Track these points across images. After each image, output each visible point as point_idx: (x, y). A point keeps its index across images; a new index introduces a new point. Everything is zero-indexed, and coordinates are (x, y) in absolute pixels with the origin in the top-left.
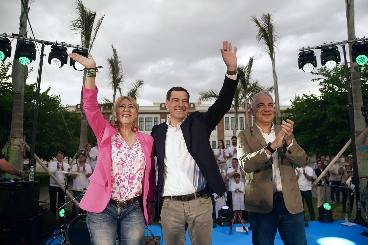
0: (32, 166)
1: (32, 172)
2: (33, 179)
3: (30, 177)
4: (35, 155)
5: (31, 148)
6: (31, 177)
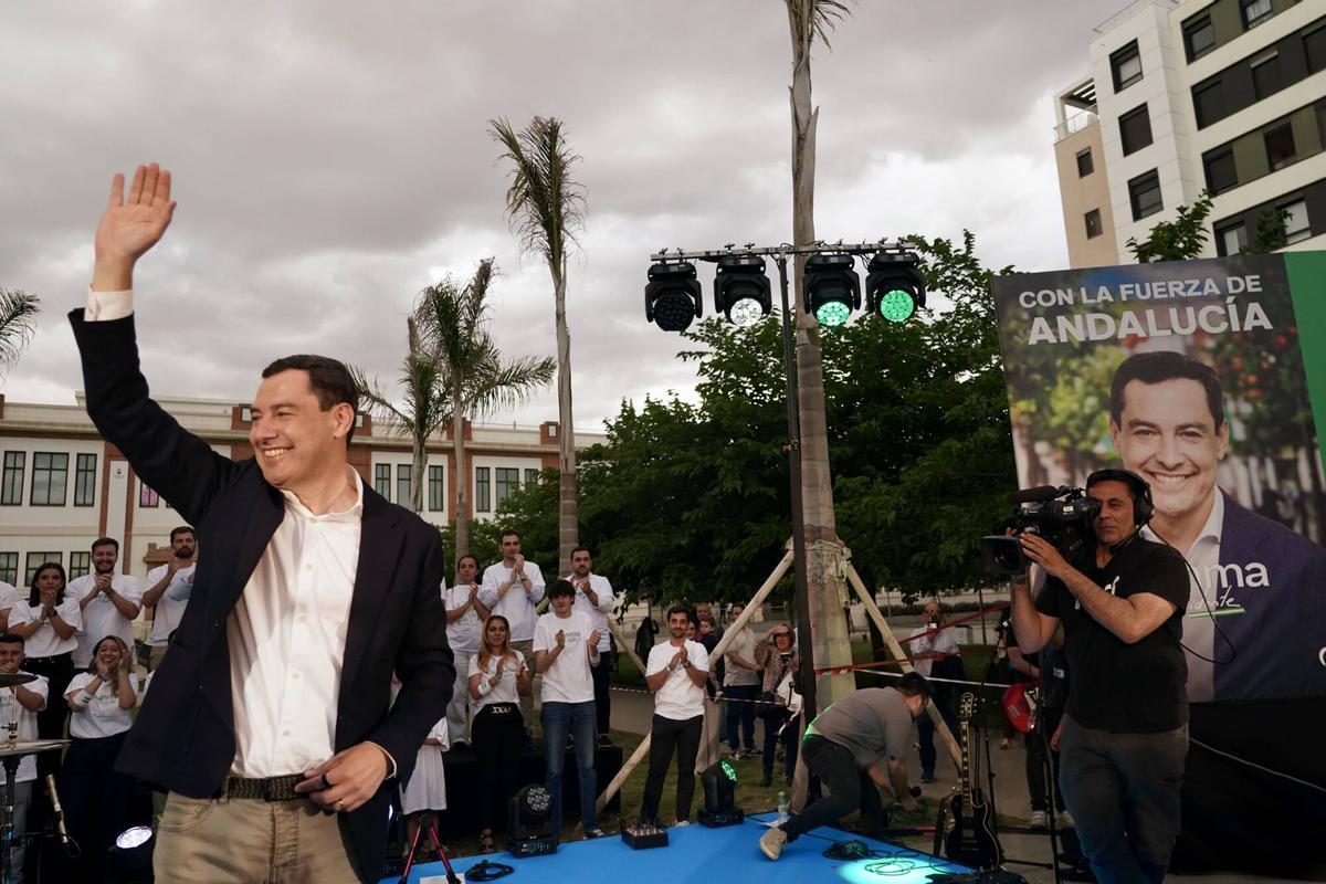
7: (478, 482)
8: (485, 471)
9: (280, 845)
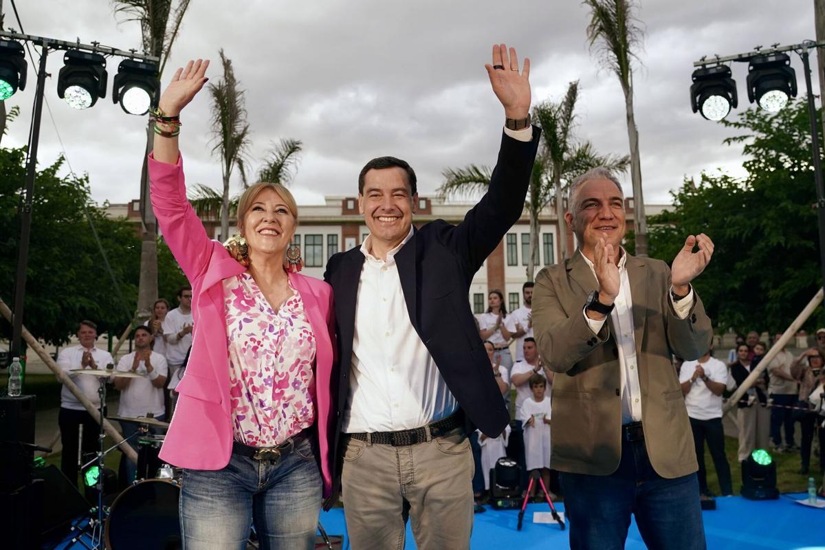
0: (15, 359)
1: (16, 374)
2: (18, 390)
3: (11, 385)
4: (24, 330)
5: (13, 312)
6: (14, 385)
7: (508, 244)
8: (514, 236)
9: (403, 472)
